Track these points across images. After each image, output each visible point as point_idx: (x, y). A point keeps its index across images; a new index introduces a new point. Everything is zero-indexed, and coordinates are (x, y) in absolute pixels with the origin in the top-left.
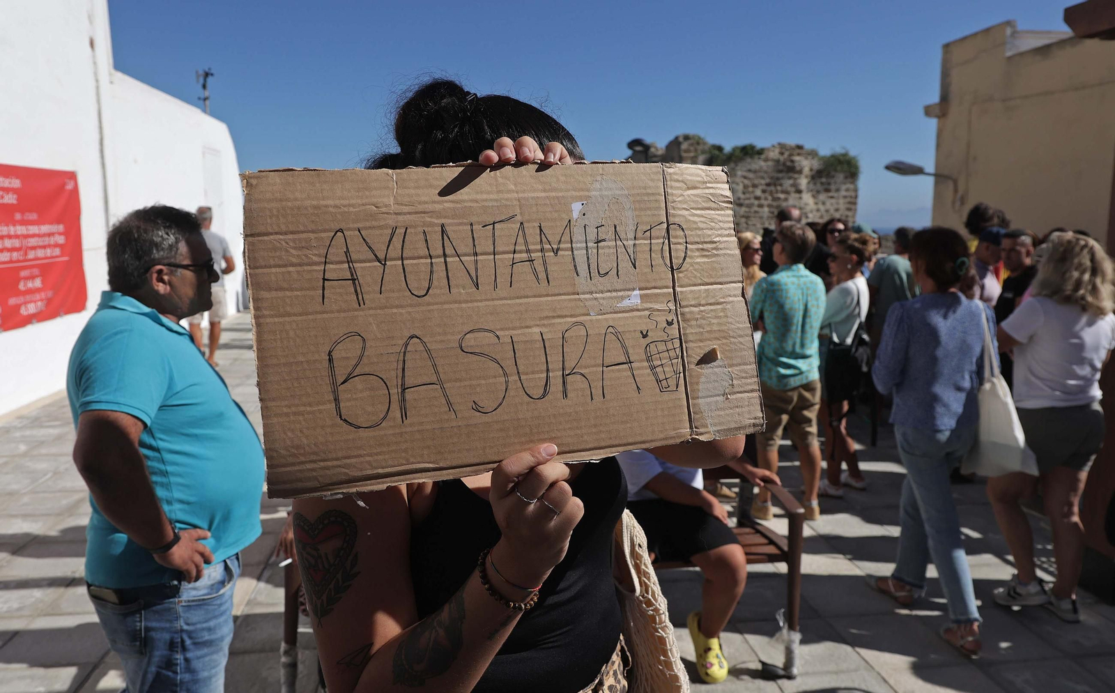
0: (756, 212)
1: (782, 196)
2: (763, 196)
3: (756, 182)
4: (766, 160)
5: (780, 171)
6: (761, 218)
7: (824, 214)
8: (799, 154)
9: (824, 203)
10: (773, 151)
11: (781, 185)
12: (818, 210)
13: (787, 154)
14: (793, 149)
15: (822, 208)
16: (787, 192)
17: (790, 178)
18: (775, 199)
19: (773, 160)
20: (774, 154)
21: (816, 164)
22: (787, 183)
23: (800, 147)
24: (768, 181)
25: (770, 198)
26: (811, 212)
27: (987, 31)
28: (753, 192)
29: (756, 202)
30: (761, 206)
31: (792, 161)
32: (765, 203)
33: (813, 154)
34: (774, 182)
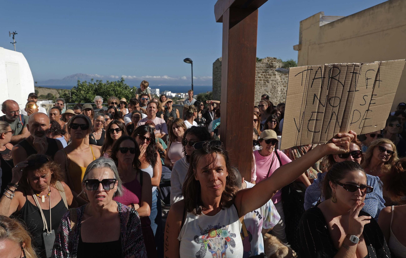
0: (259, 82)
1: (269, 76)
2: (261, 76)
3: (259, 71)
4: (263, 63)
5: (268, 67)
6: (261, 84)
7: (284, 83)
8: (275, 61)
9: (284, 79)
10: (265, 60)
11: (268, 72)
12: (282, 82)
13: (270, 61)
14: (273, 59)
15: (283, 81)
16: (270, 75)
17: (271, 70)
18: (266, 78)
19: (265, 63)
20: (266, 61)
21: (281, 65)
22: (270, 72)
23: (275, 58)
24: (263, 71)
25: (264, 77)
26: (279, 82)
27: (314, 16)
28: (258, 75)
29: (259, 79)
30: (261, 80)
31: (272, 64)
32: (262, 79)
33: (280, 61)
34: (266, 71)
